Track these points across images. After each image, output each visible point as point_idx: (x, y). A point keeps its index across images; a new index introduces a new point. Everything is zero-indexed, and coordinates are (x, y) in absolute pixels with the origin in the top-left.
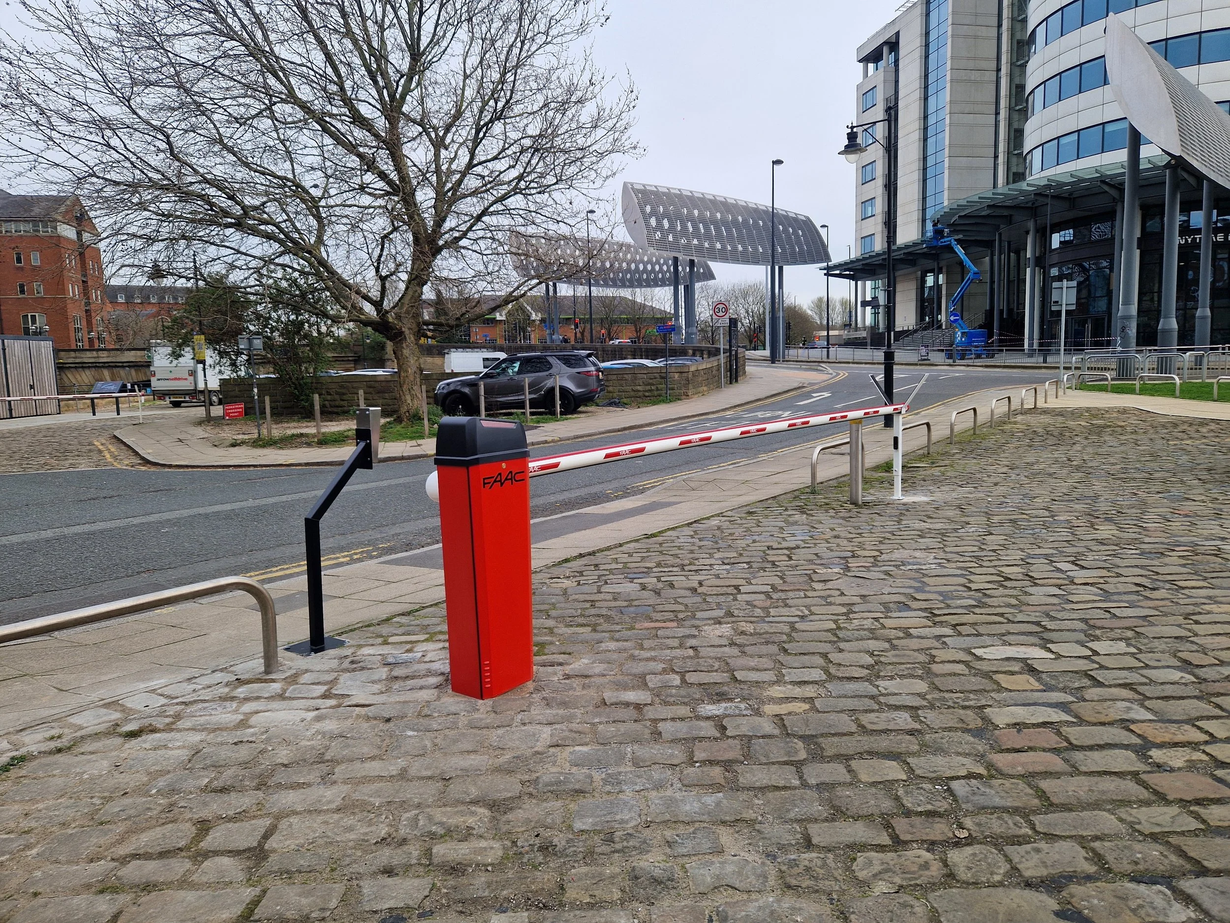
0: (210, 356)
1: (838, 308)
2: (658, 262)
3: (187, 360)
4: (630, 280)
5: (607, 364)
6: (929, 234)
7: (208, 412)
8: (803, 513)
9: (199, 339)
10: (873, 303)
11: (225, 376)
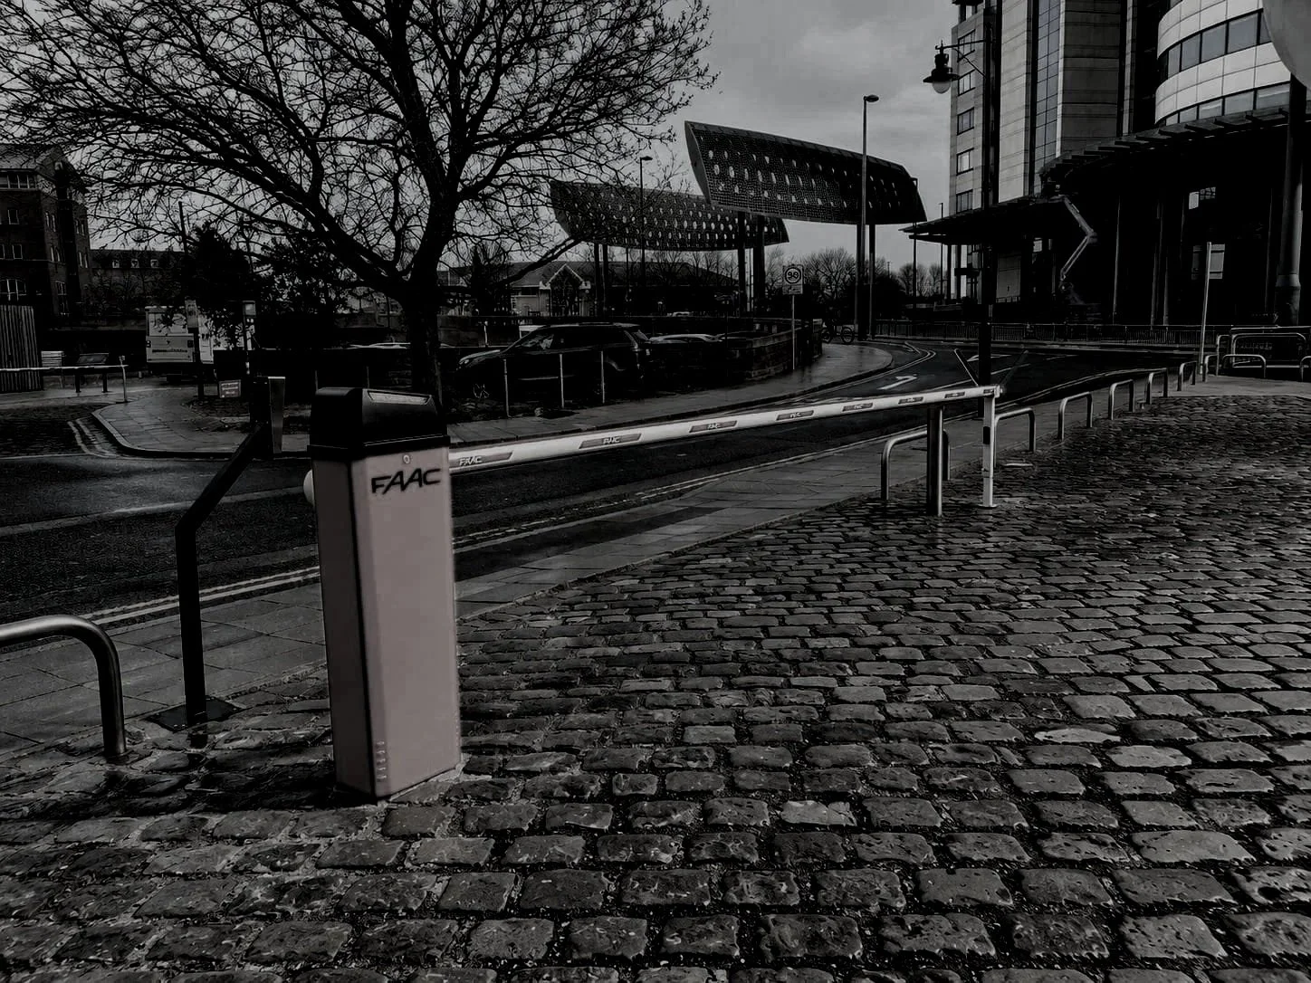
0: (203, 323)
1: (928, 275)
2: (723, 220)
3: (178, 329)
4: (691, 242)
5: (660, 339)
6: (1038, 189)
7: (201, 391)
8: (866, 525)
9: (192, 305)
10: (969, 271)
11: (222, 348)
